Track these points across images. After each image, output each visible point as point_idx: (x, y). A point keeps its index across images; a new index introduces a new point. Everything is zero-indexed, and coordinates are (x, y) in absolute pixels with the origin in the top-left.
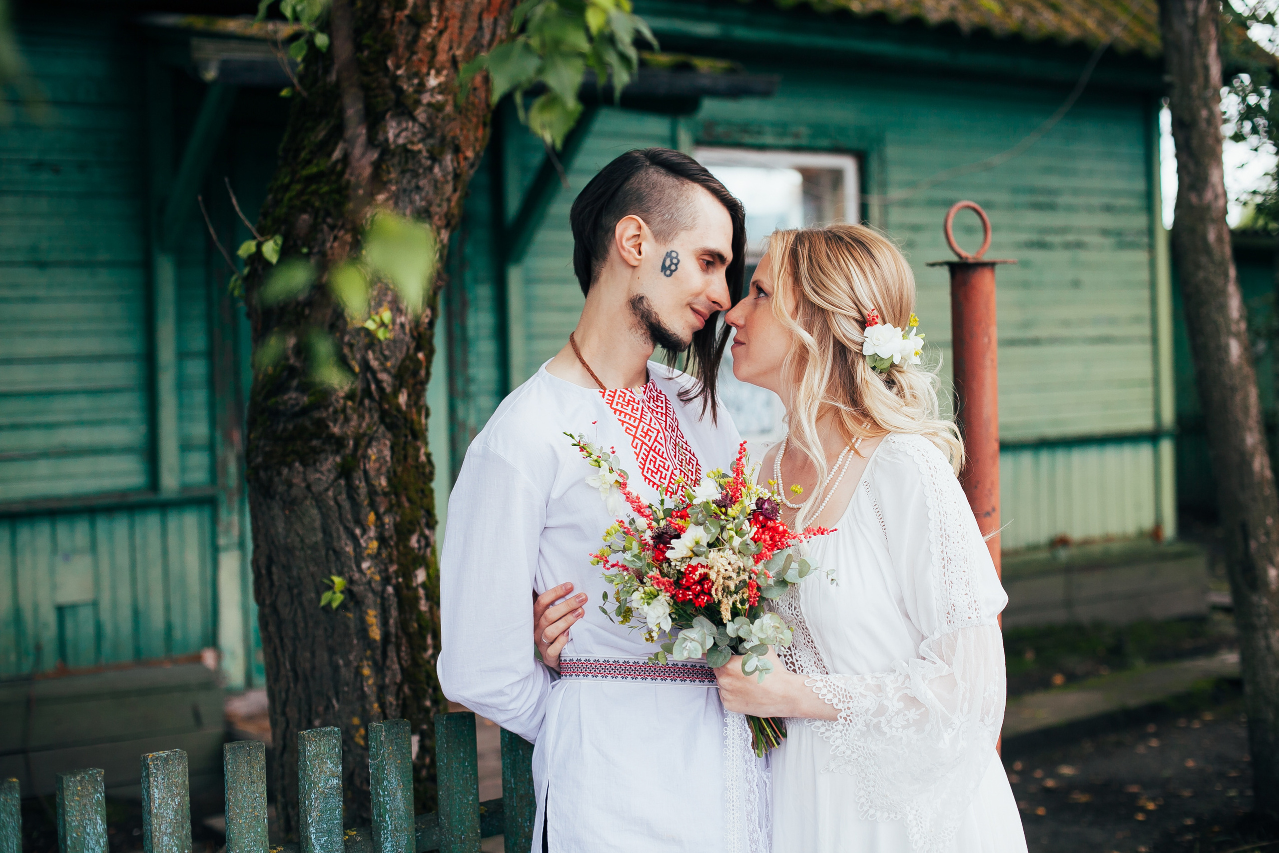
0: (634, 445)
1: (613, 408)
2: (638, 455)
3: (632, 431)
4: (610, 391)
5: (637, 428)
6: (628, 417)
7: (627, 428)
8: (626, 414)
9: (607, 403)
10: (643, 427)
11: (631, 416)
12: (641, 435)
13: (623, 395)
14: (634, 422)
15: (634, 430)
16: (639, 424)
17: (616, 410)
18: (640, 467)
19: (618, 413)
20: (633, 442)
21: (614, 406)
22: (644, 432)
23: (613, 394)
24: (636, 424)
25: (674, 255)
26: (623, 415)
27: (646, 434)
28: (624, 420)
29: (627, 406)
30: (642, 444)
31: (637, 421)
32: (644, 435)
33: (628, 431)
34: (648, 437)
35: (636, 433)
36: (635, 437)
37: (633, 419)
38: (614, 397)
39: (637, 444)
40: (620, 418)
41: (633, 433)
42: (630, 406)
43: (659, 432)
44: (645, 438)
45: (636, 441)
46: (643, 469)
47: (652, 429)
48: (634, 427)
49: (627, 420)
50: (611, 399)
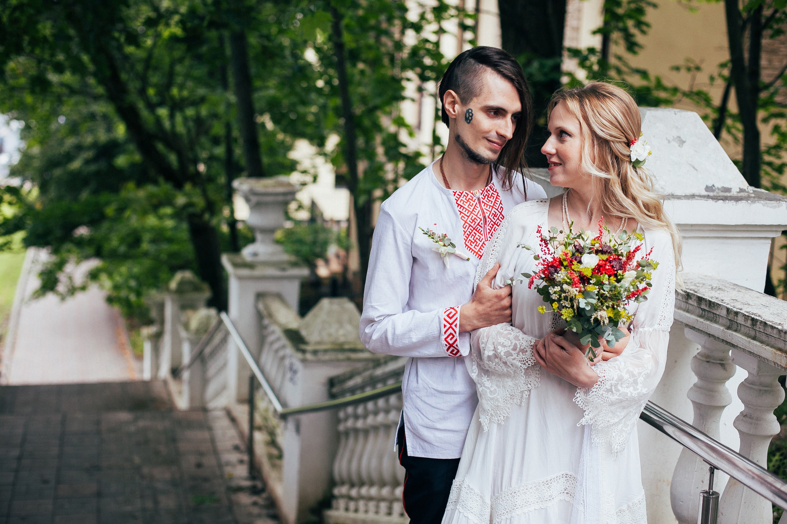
0: (465, 226)
1: (457, 204)
2: (465, 232)
3: (465, 218)
4: (459, 192)
5: (468, 217)
6: (465, 210)
7: (463, 216)
8: (464, 208)
9: (455, 199)
10: (472, 216)
11: (466, 209)
12: (470, 221)
13: (466, 195)
14: (468, 213)
15: (467, 217)
16: (470, 214)
17: (459, 205)
18: (465, 239)
19: (460, 206)
20: (464, 225)
21: (458, 202)
22: (472, 220)
23: (460, 194)
24: (468, 215)
25: (470, 111)
26: (462, 208)
27: (473, 221)
28: (462, 211)
29: (467, 203)
30: (469, 226)
31: (470, 213)
32: (472, 221)
33: (463, 218)
34: (474, 223)
35: (467, 220)
36: (466, 222)
37: (467, 211)
38: (460, 196)
39: (466, 226)
40: (460, 210)
41: (465, 220)
42: (468, 203)
43: (481, 220)
44: (472, 223)
45: (466, 224)
46: (466, 240)
47: (477, 218)
48: (467, 216)
49: (463, 211)
50: (459, 197)
